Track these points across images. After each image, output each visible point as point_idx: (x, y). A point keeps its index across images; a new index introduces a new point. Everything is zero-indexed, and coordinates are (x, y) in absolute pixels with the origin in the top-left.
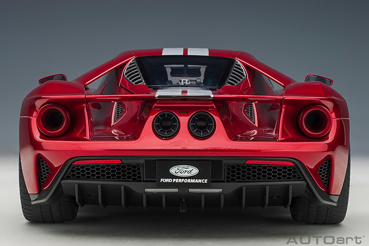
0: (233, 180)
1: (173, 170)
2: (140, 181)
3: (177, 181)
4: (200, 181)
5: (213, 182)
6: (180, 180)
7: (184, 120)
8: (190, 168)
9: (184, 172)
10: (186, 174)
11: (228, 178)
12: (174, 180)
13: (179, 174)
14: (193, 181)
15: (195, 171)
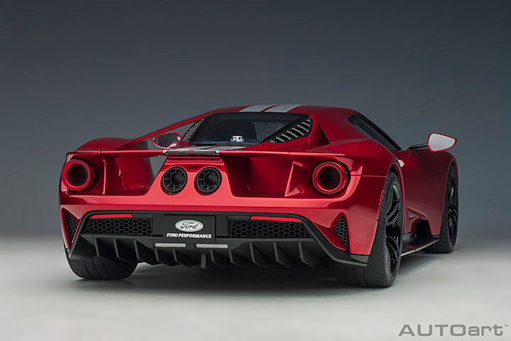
0: (239, 236)
1: (179, 225)
2: (150, 235)
3: (182, 235)
4: (204, 236)
5: (217, 238)
6: (186, 235)
7: (192, 176)
8: (195, 223)
9: (190, 227)
10: (191, 230)
11: (233, 233)
12: (180, 235)
13: (184, 229)
14: (197, 236)
15: (200, 226)
